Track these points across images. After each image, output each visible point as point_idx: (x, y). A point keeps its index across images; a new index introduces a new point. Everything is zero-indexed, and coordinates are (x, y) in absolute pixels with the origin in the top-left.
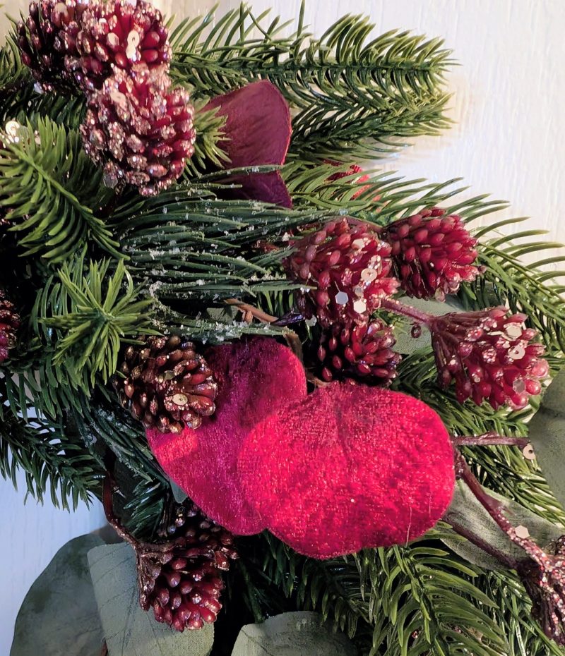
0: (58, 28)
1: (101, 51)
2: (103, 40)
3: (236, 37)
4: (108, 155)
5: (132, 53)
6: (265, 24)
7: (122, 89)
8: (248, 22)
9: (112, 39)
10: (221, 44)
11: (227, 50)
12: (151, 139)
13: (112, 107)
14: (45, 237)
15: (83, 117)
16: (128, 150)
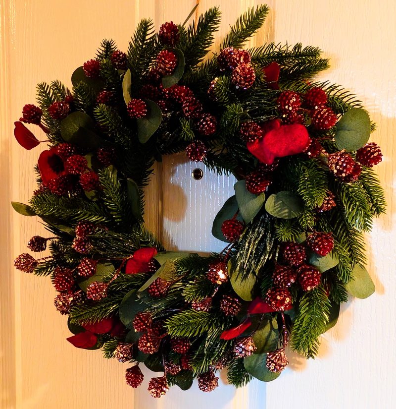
0: (226, 56)
1: (235, 61)
2: (236, 59)
3: (271, 51)
4: (237, 82)
5: (242, 61)
6: (278, 47)
7: (239, 69)
8: (274, 47)
9: (238, 59)
10: (268, 53)
11: (269, 54)
12: (245, 78)
13: (238, 72)
14: (224, 100)
15: (232, 75)
16: (241, 80)
